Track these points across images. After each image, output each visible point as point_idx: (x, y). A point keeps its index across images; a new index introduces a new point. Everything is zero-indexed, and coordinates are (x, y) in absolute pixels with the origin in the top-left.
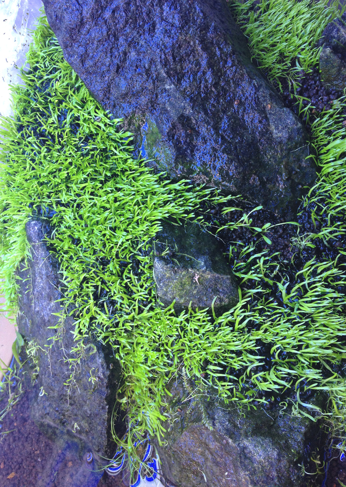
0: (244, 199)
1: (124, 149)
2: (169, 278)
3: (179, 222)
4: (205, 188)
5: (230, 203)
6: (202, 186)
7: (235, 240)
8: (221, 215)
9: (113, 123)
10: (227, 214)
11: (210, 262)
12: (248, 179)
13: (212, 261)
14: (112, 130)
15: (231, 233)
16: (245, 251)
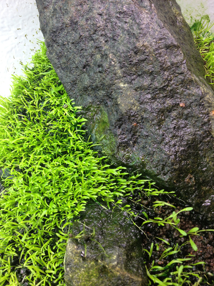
0: (178, 196)
1: (79, 132)
2: (76, 264)
3: (108, 206)
4: (140, 178)
5: (163, 198)
6: (138, 175)
7: (161, 236)
8: (152, 208)
9: (74, 110)
10: (158, 207)
11: (125, 257)
12: (184, 178)
13: (127, 256)
14: (73, 116)
15: (158, 229)
16: (168, 252)
